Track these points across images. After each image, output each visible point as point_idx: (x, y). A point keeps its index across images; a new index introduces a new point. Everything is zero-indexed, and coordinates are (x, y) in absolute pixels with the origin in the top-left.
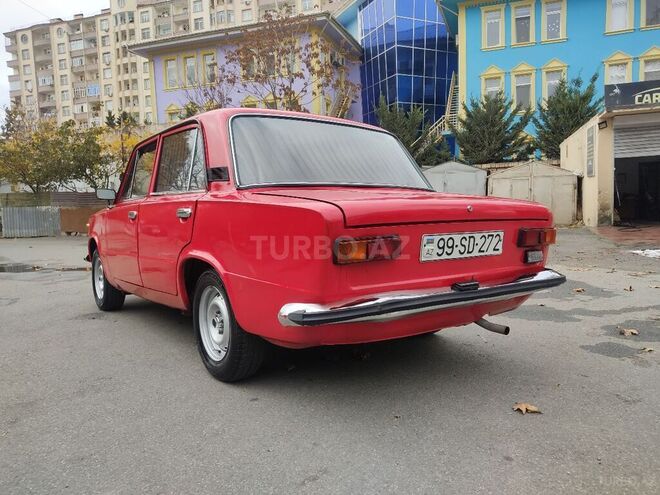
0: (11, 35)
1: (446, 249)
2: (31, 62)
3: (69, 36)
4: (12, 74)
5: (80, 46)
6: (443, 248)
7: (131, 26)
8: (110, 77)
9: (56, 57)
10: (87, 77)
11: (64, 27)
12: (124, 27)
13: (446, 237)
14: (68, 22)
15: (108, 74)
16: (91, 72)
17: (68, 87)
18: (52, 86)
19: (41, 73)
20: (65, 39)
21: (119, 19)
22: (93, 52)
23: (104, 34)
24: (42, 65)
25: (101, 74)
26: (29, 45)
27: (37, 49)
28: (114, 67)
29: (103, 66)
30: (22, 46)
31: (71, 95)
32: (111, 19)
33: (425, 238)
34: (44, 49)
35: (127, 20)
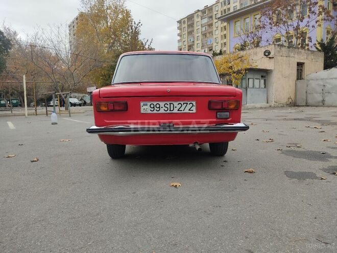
0: (179, 22)
1: (155, 108)
2: (186, 32)
3: (201, 17)
4: (179, 39)
5: (205, 21)
6: (154, 108)
7: (229, 6)
8: (218, 33)
9: (196, 28)
10: (208, 35)
11: (200, 13)
12: (225, 8)
13: (155, 103)
14: (201, 11)
15: (217, 32)
16: (210, 33)
17: (200, 42)
18: (193, 42)
19: (190, 36)
20: (199, 19)
21: (223, 4)
22: (210, 22)
23: (216, 13)
24: (190, 33)
25: (214, 33)
26: (186, 25)
27: (189, 26)
28: (219, 28)
29: (215, 29)
30: (183, 26)
31: (200, 45)
32: (219, 4)
33: (142, 104)
34: (191, 25)
35: (227, 3)
